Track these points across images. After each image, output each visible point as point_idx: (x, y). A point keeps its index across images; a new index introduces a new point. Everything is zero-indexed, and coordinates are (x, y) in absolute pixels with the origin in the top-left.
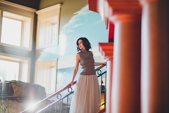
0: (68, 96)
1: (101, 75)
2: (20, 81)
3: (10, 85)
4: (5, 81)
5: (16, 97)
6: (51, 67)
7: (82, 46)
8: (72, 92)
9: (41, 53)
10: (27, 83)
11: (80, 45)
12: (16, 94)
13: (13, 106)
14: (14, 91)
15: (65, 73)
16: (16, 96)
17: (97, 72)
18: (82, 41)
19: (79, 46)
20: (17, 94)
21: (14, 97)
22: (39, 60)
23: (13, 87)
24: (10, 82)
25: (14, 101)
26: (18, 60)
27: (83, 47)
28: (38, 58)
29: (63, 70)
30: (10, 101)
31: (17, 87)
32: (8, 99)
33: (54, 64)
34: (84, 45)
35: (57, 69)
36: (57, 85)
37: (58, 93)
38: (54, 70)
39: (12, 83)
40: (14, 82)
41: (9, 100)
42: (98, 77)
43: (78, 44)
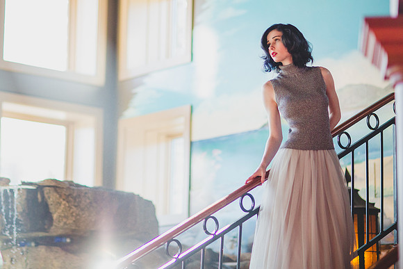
0: (239, 223)
1: (350, 149)
2: (71, 183)
3: (39, 196)
4: (24, 183)
5: (61, 237)
6: (171, 136)
7: (280, 51)
8: (255, 212)
9: (135, 91)
10: (95, 190)
11: (273, 48)
12: (62, 224)
13: (52, 265)
14: (55, 216)
15: (217, 152)
16: (60, 232)
17: (335, 139)
18: (280, 33)
19: (271, 52)
20: (65, 223)
21: (55, 234)
22: (130, 113)
23: (50, 202)
24: (40, 187)
25: (55, 249)
26: (61, 115)
27: (286, 53)
28: (126, 108)
29: (209, 144)
30: (42, 250)
31: (64, 202)
32: (33, 244)
33: (180, 124)
34: (287, 46)
35: (191, 143)
36: (193, 193)
37: (206, 215)
38: (180, 146)
39: (46, 190)
40: (53, 184)
41: (37, 245)
42: (341, 156)
43: (265, 44)
